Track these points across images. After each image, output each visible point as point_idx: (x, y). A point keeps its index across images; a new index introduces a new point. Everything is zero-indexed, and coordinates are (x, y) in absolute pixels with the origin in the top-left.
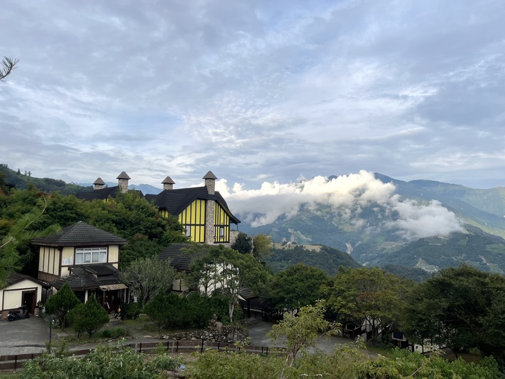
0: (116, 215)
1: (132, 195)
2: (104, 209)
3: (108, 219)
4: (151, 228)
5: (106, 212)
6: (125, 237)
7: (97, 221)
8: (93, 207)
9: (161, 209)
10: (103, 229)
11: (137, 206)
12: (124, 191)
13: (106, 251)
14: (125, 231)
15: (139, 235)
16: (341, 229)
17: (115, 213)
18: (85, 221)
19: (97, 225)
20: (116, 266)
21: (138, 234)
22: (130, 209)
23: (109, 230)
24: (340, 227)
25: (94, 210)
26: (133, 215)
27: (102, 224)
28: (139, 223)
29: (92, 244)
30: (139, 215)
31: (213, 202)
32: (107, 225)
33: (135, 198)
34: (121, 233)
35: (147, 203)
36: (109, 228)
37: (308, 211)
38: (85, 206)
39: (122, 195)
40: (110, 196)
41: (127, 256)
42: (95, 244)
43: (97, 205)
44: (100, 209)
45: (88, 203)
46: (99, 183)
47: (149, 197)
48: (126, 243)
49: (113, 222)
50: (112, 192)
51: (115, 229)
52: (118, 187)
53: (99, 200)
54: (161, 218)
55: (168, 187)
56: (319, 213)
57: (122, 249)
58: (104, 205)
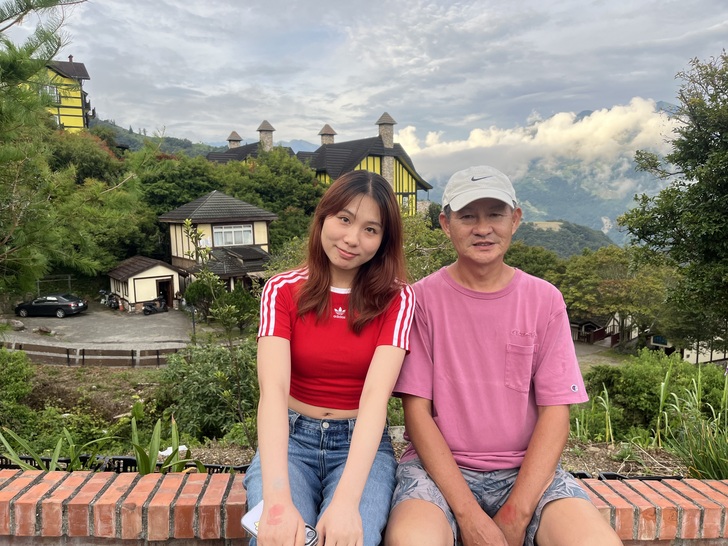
0: (260, 182)
1: (278, 152)
2: (243, 174)
3: (250, 188)
4: (307, 199)
5: (246, 178)
6: (274, 211)
7: (236, 191)
8: (229, 172)
9: (320, 172)
10: (244, 201)
11: (287, 169)
12: (267, 149)
13: (251, 229)
14: (274, 204)
15: (291, 209)
16: (595, 196)
17: (258, 179)
18: (221, 191)
19: (236, 196)
20: (265, 248)
21: (291, 207)
22: (278, 174)
23: (252, 202)
24: (594, 193)
25: (231, 175)
26: (281, 181)
27: (243, 194)
28: (290, 193)
29: (232, 220)
30: (290, 181)
31: (392, 159)
32: (249, 195)
33: (282, 157)
34: (268, 206)
35: (300, 164)
36: (252, 200)
37: (542, 170)
38: (218, 171)
39: (264, 154)
40: (249, 156)
41: (279, 236)
42: (236, 220)
43: (235, 169)
44: (239, 173)
45: (222, 166)
46: (234, 139)
47: (302, 156)
48: (275, 219)
49: (257, 191)
50: (252, 150)
51: (260, 201)
52: (259, 143)
53: (236, 162)
54: (321, 184)
55: (327, 141)
56: (559, 173)
57: (272, 227)
58: (242, 168)
